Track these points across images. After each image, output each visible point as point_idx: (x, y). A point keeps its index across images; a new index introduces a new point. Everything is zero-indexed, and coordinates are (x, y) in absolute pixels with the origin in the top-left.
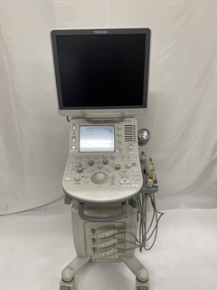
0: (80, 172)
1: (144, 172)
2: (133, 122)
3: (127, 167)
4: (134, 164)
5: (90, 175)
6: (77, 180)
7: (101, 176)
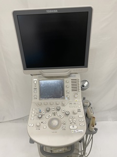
0: (40, 118)
1: (86, 115)
2: (78, 77)
3: (74, 113)
4: (79, 111)
5: (47, 121)
6: (38, 126)
7: (55, 123)
